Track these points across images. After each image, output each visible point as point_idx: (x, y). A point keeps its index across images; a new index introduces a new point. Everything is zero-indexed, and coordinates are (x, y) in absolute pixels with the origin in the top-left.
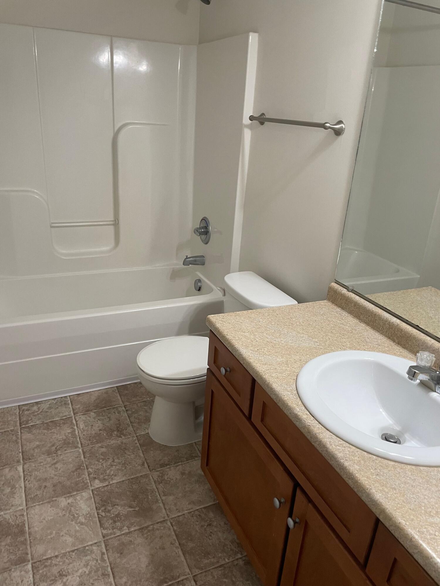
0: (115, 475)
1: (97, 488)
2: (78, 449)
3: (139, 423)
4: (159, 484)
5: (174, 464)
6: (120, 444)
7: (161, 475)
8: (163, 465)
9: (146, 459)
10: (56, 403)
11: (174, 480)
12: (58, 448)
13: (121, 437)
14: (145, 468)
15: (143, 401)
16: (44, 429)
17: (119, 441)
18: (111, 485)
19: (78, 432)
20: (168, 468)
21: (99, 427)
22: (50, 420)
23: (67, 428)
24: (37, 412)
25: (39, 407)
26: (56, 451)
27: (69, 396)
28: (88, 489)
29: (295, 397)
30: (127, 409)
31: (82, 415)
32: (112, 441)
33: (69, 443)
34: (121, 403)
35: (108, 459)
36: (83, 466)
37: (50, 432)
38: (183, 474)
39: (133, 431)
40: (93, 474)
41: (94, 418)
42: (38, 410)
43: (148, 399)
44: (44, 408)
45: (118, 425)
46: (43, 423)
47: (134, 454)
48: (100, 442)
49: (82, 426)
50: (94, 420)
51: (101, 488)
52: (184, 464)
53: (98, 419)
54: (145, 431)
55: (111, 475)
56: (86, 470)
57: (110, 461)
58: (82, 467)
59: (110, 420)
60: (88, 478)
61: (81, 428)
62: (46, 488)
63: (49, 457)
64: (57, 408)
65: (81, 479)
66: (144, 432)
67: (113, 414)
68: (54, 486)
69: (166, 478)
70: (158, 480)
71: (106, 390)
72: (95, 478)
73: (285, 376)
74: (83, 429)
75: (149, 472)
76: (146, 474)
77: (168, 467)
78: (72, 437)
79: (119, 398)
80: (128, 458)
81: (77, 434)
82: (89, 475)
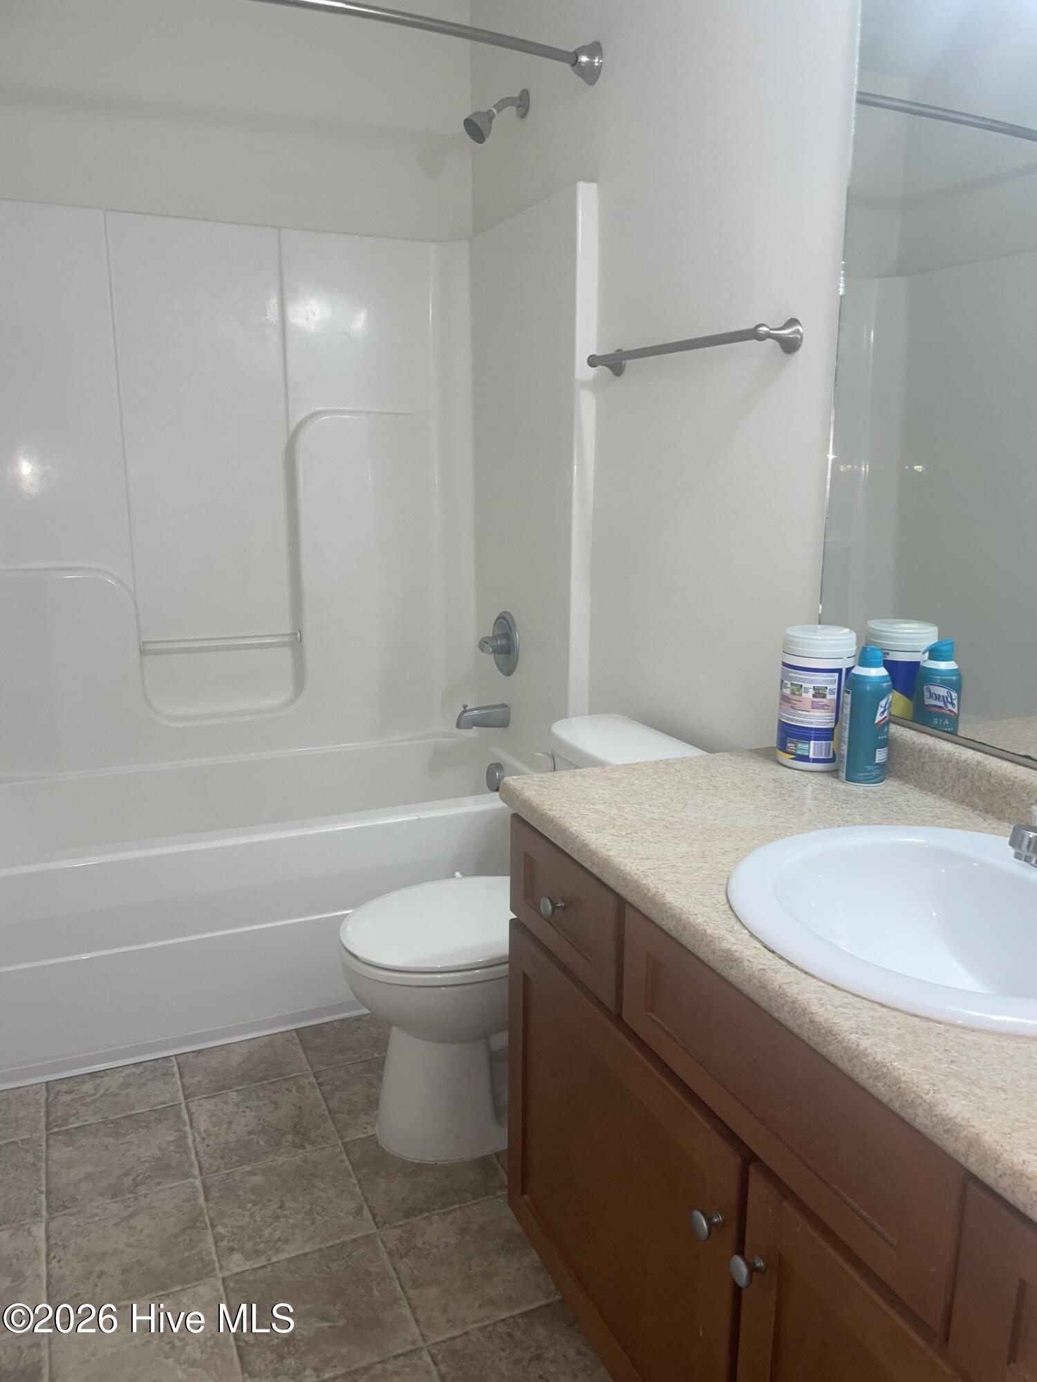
0: (286, 1241)
1: (237, 1274)
2: (191, 1180)
3: (349, 1112)
4: (401, 1258)
5: (441, 1208)
6: (301, 1163)
7: (405, 1236)
8: (409, 1213)
9: (366, 1199)
10: (143, 1072)
11: (441, 1247)
12: (139, 1179)
13: (304, 1148)
14: (362, 1220)
15: (362, 1059)
16: (106, 1136)
17: (296, 1157)
18: (273, 1264)
19: (194, 1141)
20: (425, 1218)
21: (247, 1126)
22: (122, 1115)
23: (167, 1129)
24: (91, 1096)
25: (98, 1085)
26: (135, 1187)
27: (176, 1055)
28: (213, 1277)
29: (723, 916)
30: (320, 1080)
31: (205, 1098)
32: (280, 1158)
33: (168, 1167)
34: (307, 1067)
35: (269, 1201)
36: (204, 1221)
37: (121, 1141)
38: (464, 1231)
39: (336, 1133)
40: (228, 1240)
41: (237, 1105)
42: (94, 1092)
43: (376, 1055)
44: (110, 1087)
45: (296, 1120)
46: (105, 1122)
47: (336, 1187)
48: (250, 1161)
49: (203, 1123)
50: (235, 1110)
51: (246, 1273)
52: (468, 1207)
53: (247, 1107)
54: (365, 1130)
55: (275, 1239)
56: (210, 1231)
57: (273, 1206)
58: (198, 1224)
59: (276, 1107)
60: (213, 1250)
61: (202, 1129)
62: (104, 1276)
63: (116, 1202)
64: (144, 1084)
65: (194, 1252)
66: (363, 1133)
67: (286, 1092)
68: (124, 1271)
69: (419, 1245)
70: (397, 1249)
71: (268, 1038)
72: (232, 1249)
73: (697, 878)
74: (205, 1131)
75: (375, 1230)
76: (368, 1235)
77: (426, 1215)
78: (177, 1152)
79: (302, 1055)
80: (321, 1197)
81: (191, 1145)
82: (216, 1243)
